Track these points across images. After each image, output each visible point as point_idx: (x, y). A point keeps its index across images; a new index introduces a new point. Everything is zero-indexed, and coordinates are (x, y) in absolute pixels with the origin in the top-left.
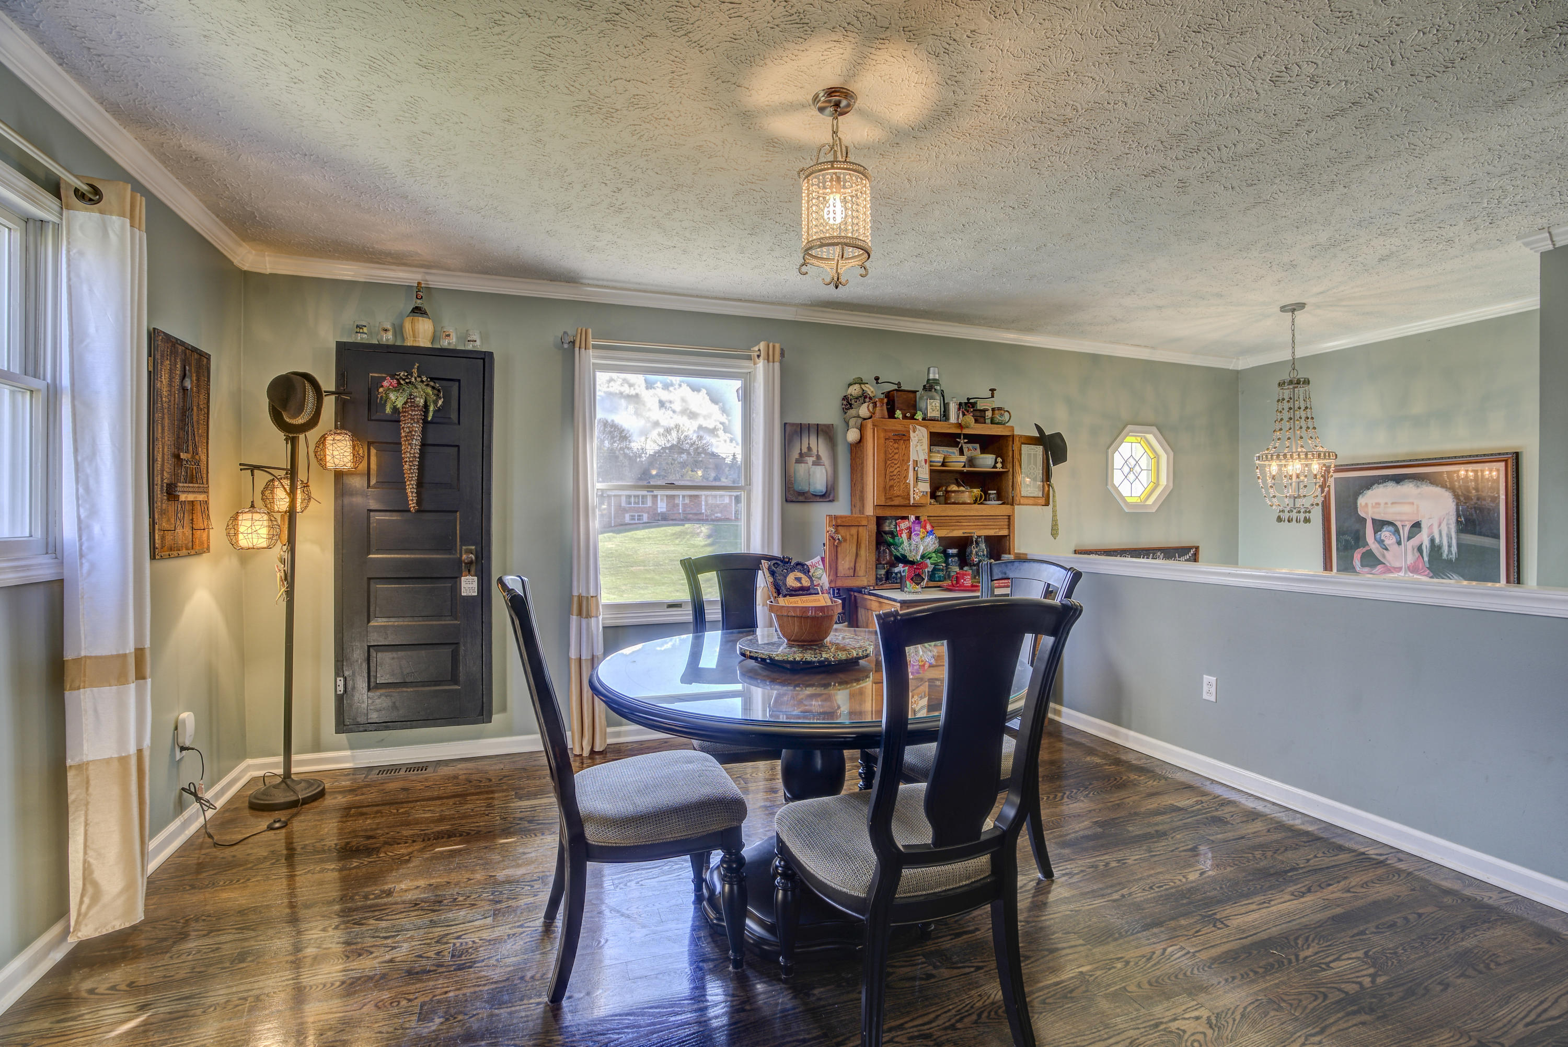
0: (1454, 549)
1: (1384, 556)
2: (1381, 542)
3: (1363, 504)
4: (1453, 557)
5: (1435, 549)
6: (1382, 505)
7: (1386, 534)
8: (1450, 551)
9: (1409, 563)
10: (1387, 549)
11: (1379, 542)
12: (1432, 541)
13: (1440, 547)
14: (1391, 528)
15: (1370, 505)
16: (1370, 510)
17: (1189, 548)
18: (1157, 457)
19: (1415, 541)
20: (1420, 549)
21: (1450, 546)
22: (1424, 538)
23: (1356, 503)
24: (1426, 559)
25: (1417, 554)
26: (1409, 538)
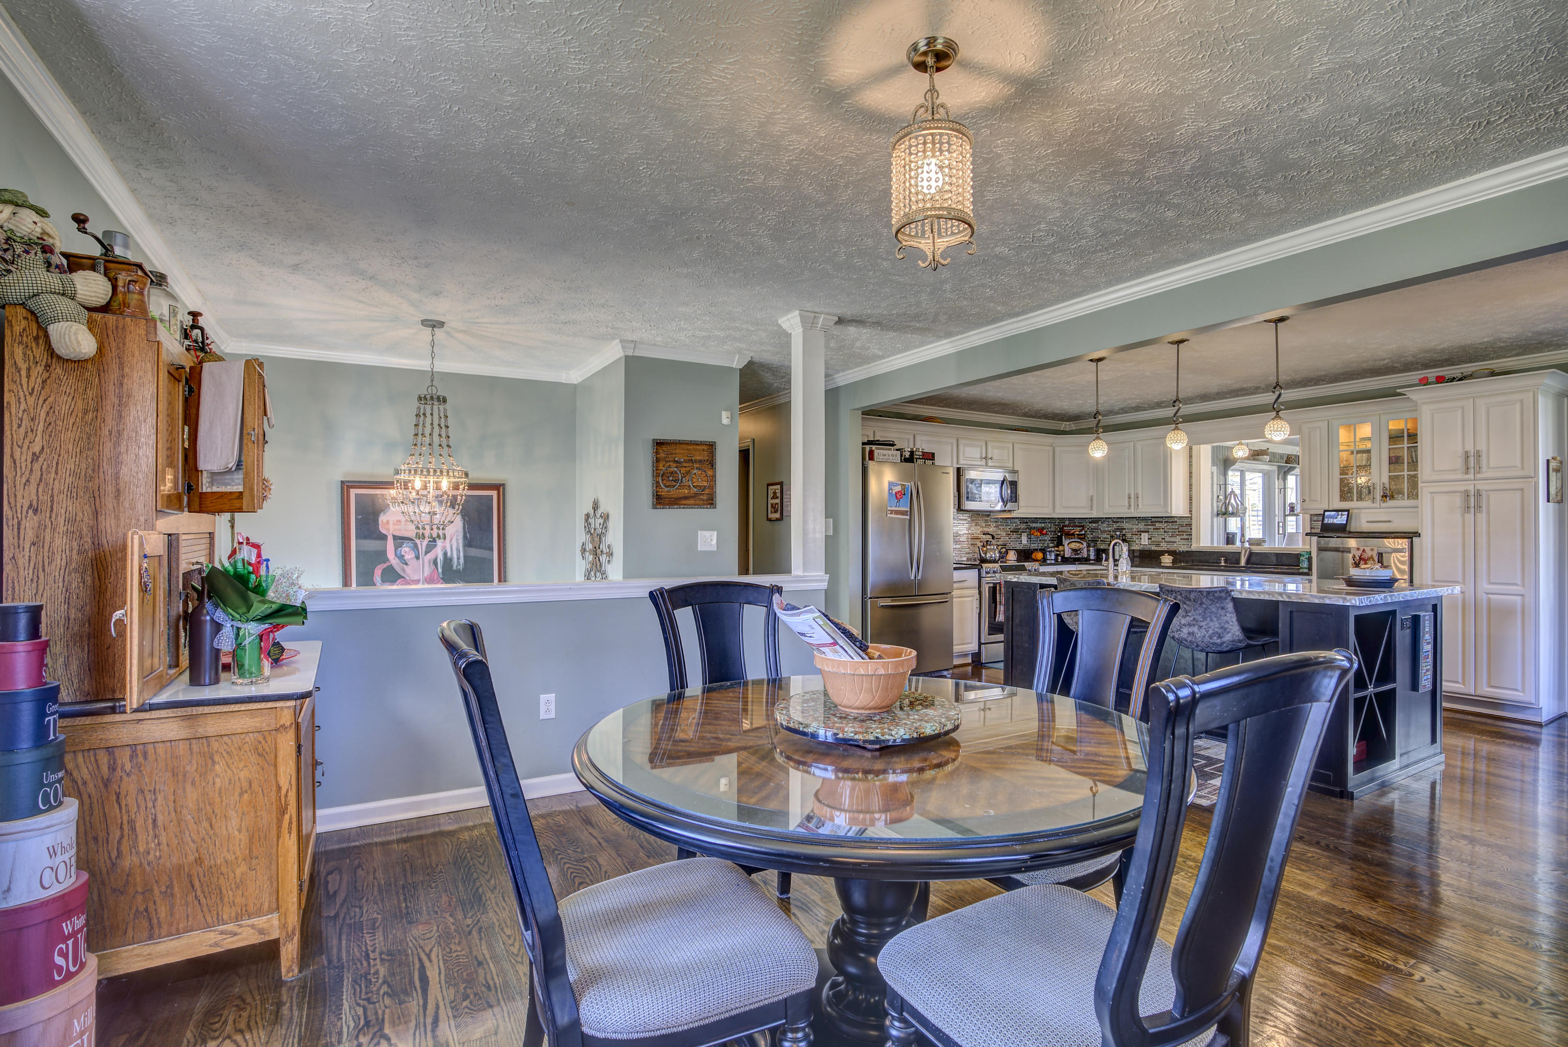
0: (462, 561)
1: (404, 570)
2: (401, 557)
3: (385, 521)
4: (461, 567)
5: (447, 561)
6: (403, 522)
7: (406, 550)
8: (459, 563)
9: (426, 575)
10: (406, 564)
11: (399, 558)
12: (445, 554)
13: (451, 560)
14: (410, 544)
15: (391, 523)
16: (391, 527)
19: (431, 556)
20: (435, 562)
21: (458, 559)
22: (438, 552)
23: (378, 520)
24: (440, 570)
25: (433, 567)
26: (426, 553)
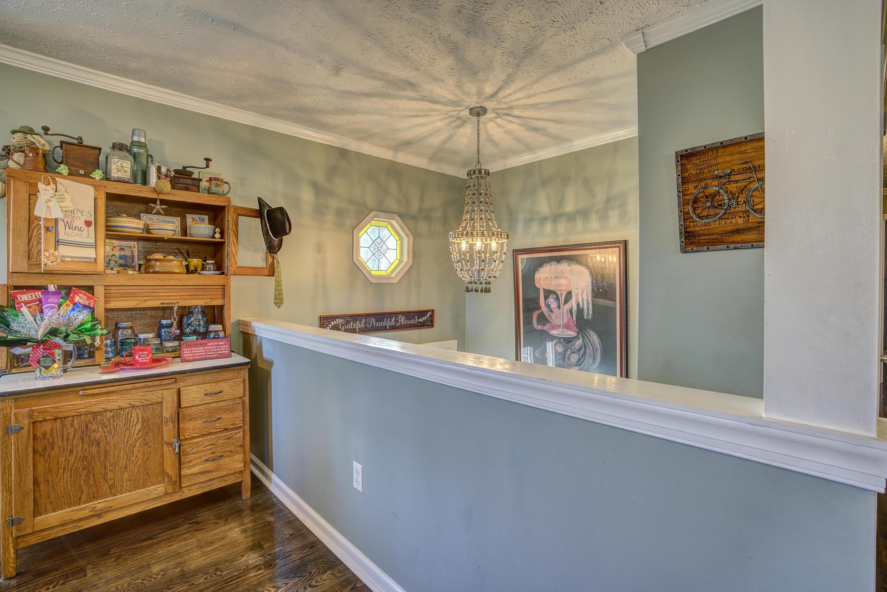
0: (591, 312)
1: (550, 316)
2: (548, 306)
3: (538, 278)
4: (590, 317)
5: (580, 311)
6: (549, 279)
7: (551, 300)
8: (588, 313)
9: (565, 322)
10: (552, 312)
11: (547, 307)
12: (578, 305)
13: (582, 310)
14: (554, 296)
15: (542, 279)
16: (542, 282)
17: (426, 312)
18: (401, 239)
19: (568, 306)
20: (571, 312)
21: (588, 310)
22: (573, 303)
23: (534, 277)
24: (575, 319)
25: (570, 315)
26: (565, 304)
